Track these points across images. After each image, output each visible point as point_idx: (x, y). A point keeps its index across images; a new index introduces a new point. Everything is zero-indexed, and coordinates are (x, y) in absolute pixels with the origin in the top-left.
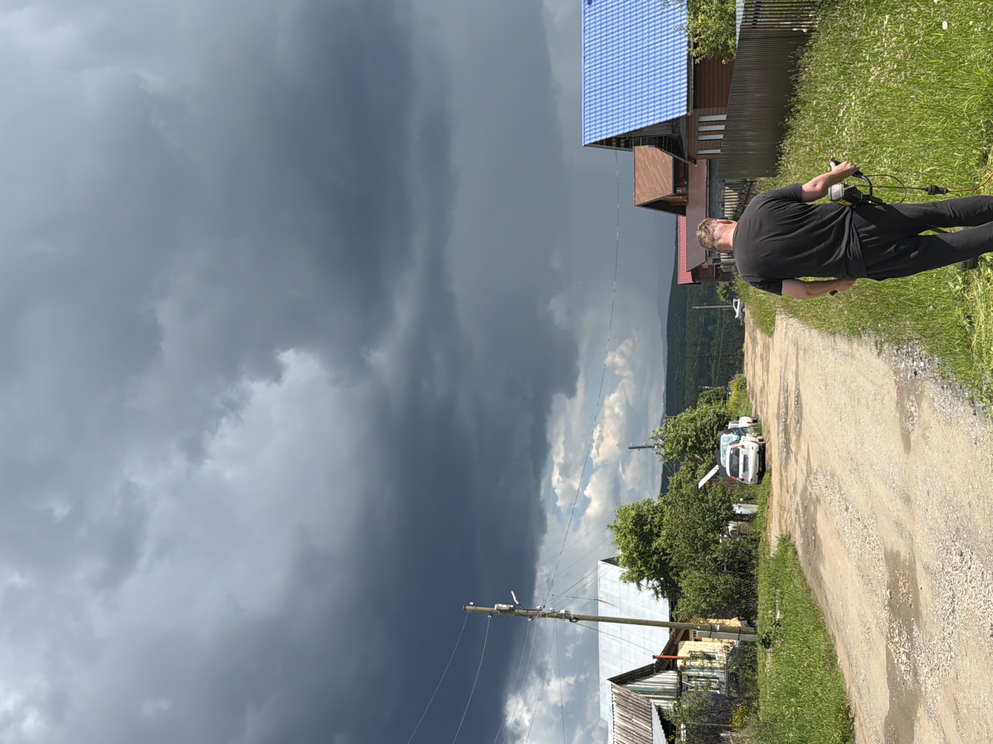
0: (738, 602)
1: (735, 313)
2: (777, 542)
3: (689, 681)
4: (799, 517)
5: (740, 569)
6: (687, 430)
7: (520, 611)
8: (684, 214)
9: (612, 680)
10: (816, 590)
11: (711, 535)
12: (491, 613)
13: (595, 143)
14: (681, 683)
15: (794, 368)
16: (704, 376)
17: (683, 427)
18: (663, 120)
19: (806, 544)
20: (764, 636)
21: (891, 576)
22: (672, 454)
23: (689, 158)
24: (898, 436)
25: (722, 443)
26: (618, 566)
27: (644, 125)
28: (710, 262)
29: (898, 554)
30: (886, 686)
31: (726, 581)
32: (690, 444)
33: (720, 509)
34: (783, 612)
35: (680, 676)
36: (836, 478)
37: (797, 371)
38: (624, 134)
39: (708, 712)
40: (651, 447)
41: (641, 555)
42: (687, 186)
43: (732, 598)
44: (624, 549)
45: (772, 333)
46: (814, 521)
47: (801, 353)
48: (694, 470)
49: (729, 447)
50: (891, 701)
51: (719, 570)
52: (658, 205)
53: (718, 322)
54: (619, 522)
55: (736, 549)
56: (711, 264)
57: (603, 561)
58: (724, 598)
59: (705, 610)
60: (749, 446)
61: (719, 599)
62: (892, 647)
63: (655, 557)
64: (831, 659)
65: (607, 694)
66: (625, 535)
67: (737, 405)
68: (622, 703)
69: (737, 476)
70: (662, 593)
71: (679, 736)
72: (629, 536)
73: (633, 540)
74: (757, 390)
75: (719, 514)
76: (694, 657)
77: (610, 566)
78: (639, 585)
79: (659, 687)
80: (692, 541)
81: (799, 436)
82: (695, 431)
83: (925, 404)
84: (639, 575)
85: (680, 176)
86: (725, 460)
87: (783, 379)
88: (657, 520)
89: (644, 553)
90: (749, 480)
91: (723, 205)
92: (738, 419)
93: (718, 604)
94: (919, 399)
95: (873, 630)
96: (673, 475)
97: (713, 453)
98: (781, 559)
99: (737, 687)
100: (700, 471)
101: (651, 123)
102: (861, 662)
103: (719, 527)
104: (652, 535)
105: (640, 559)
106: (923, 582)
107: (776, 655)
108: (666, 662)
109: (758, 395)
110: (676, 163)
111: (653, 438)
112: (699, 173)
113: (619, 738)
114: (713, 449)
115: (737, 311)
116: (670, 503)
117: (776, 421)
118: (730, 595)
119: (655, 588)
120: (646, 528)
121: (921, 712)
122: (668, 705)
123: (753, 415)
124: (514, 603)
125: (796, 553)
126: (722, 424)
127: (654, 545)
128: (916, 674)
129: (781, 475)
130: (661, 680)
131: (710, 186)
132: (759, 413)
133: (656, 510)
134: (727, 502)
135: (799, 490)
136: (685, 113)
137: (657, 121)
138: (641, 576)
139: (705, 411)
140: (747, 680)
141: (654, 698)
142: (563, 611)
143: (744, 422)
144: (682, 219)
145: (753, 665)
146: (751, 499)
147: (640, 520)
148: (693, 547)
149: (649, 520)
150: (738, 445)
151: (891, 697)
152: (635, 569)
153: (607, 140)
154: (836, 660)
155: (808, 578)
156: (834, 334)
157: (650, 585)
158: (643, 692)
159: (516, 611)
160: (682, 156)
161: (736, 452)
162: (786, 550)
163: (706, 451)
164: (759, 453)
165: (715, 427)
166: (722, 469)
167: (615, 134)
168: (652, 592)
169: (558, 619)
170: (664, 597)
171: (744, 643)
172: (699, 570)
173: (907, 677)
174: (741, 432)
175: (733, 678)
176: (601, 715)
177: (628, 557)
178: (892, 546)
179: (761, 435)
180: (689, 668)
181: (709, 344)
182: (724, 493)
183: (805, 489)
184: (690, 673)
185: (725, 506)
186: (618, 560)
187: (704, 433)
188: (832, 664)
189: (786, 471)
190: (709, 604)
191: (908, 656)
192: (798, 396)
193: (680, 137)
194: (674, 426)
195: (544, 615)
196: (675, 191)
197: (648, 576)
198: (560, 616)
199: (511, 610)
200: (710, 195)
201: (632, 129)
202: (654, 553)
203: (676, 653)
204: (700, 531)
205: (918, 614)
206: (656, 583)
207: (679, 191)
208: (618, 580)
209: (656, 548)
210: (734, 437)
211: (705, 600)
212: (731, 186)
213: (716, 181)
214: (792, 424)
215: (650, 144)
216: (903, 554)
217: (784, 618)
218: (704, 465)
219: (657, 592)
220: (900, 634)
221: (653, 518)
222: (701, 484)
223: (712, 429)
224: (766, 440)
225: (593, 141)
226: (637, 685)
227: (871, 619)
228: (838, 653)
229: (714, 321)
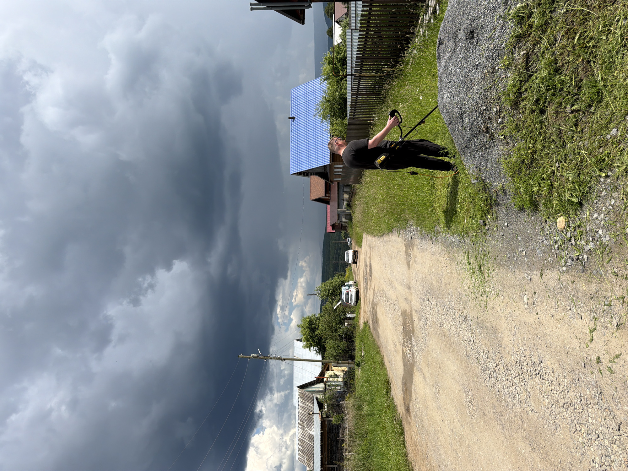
0: (348, 352)
1: (348, 244)
2: (363, 324)
3: (329, 386)
4: (371, 313)
5: (349, 339)
6: (329, 287)
7: (262, 357)
8: (329, 204)
9: (298, 387)
10: (377, 339)
11: (338, 326)
12: (249, 358)
13: (295, 173)
14: (326, 388)
15: (369, 256)
16: (336, 269)
17: (328, 286)
18: (321, 165)
19: (373, 323)
20: (357, 362)
21: (404, 320)
22: (323, 296)
23: (331, 181)
24: (406, 264)
25: (343, 290)
26: (302, 342)
27: (314, 167)
28: (339, 222)
29: (406, 311)
30: (402, 365)
31: (343, 344)
32: (330, 292)
33: (341, 315)
34: (365, 351)
35: (325, 385)
36: (384, 292)
37: (370, 256)
38: (306, 170)
39: (336, 398)
40: (316, 295)
41: (311, 337)
42: (330, 193)
43: (346, 350)
44: (304, 334)
45: (361, 246)
46: (376, 312)
47: (372, 249)
48: (332, 303)
49: (345, 291)
50: (404, 370)
51: (341, 339)
52: (319, 200)
53: (342, 249)
54: (302, 324)
55: (347, 331)
56: (339, 223)
57: (296, 340)
58: (343, 351)
59: (335, 356)
60: (353, 291)
61: (341, 351)
62: (404, 349)
63: (316, 338)
64: (382, 364)
65: (296, 392)
66: (305, 329)
67: (349, 277)
68: (302, 396)
69: (348, 302)
70: (319, 353)
71: (325, 408)
72: (306, 329)
73: (308, 331)
74: (356, 271)
75: (341, 317)
76: (331, 376)
77: (299, 342)
78: (310, 349)
79: (317, 390)
80: (331, 328)
81: (371, 281)
82: (333, 287)
83: (415, 249)
84: (310, 345)
85: (328, 189)
86: (344, 297)
87: (365, 261)
88: (317, 323)
89: (312, 336)
90: (353, 304)
91: (343, 201)
92: (349, 281)
93: (340, 353)
94: (413, 247)
95: (398, 345)
96: (324, 305)
97: (339, 296)
98: (364, 330)
99: (347, 387)
100: (334, 303)
101: (316, 167)
102: (393, 359)
103: (342, 323)
104: (315, 329)
105: (311, 339)
106: (415, 318)
107: (362, 370)
108: (320, 380)
109: (356, 272)
110: (326, 183)
111: (316, 290)
112: (334, 187)
113: (301, 411)
114: (339, 294)
115: (349, 243)
116: (322, 316)
117: (363, 279)
118: (345, 349)
119: (316, 350)
120: (313, 326)
121: (415, 370)
122: (320, 397)
123: (354, 280)
124: (259, 354)
125: (369, 327)
126: (343, 284)
127: (316, 333)
128: (413, 356)
129: (364, 299)
130: (318, 387)
131: (338, 193)
132: (356, 279)
133: (317, 319)
134: (345, 313)
135: (371, 302)
136: (329, 163)
137: (319, 166)
138: (311, 345)
139: (337, 280)
140: (351, 384)
141: (315, 394)
142: (279, 357)
143: (351, 282)
144: (328, 206)
145: (353, 378)
146: (353, 312)
147: (311, 323)
148: (331, 330)
149: (314, 323)
150: (349, 290)
151: (404, 368)
152: (309, 343)
153: (300, 172)
154: (384, 364)
155: (374, 336)
156: (382, 235)
157: (314, 349)
158: (310, 392)
159: (260, 357)
160: (328, 181)
161: (348, 293)
162: (366, 327)
163: (337, 295)
164: (356, 293)
165: (340, 286)
166: (343, 301)
167: (303, 170)
168: (315, 352)
169: (277, 360)
170: (320, 354)
171: (350, 368)
172: (333, 339)
173: (410, 359)
174: (350, 286)
175: (345, 383)
176: (294, 404)
177: (306, 338)
178: (404, 308)
179: (357, 287)
180: (329, 382)
181: (338, 258)
182: (343, 309)
183: (373, 301)
184: (329, 384)
185: (343, 314)
186: (302, 339)
187: (336, 288)
188: (383, 366)
189: (366, 297)
190: (337, 353)
191: (410, 350)
192: (371, 266)
193: (327, 173)
194: (325, 285)
195: (271, 359)
196: (325, 195)
197: (313, 346)
198: (277, 359)
199: (258, 356)
200: (339, 197)
201: (309, 169)
202: (316, 336)
203: (324, 376)
204: (334, 324)
205: (413, 331)
206: (317, 348)
207: (327, 195)
208: (302, 348)
209: (317, 334)
210: (347, 288)
211: (335, 351)
212: (346, 192)
213: (341, 192)
214: (368, 277)
215: (316, 175)
216: (408, 310)
217: (365, 354)
218: (336, 301)
219: (317, 352)
220: (407, 343)
221: (316, 322)
222: (334, 308)
223: (339, 286)
224: (359, 288)
225: (294, 173)
226: (309, 389)
227: (397, 341)
228: (385, 361)
229: (340, 249)
